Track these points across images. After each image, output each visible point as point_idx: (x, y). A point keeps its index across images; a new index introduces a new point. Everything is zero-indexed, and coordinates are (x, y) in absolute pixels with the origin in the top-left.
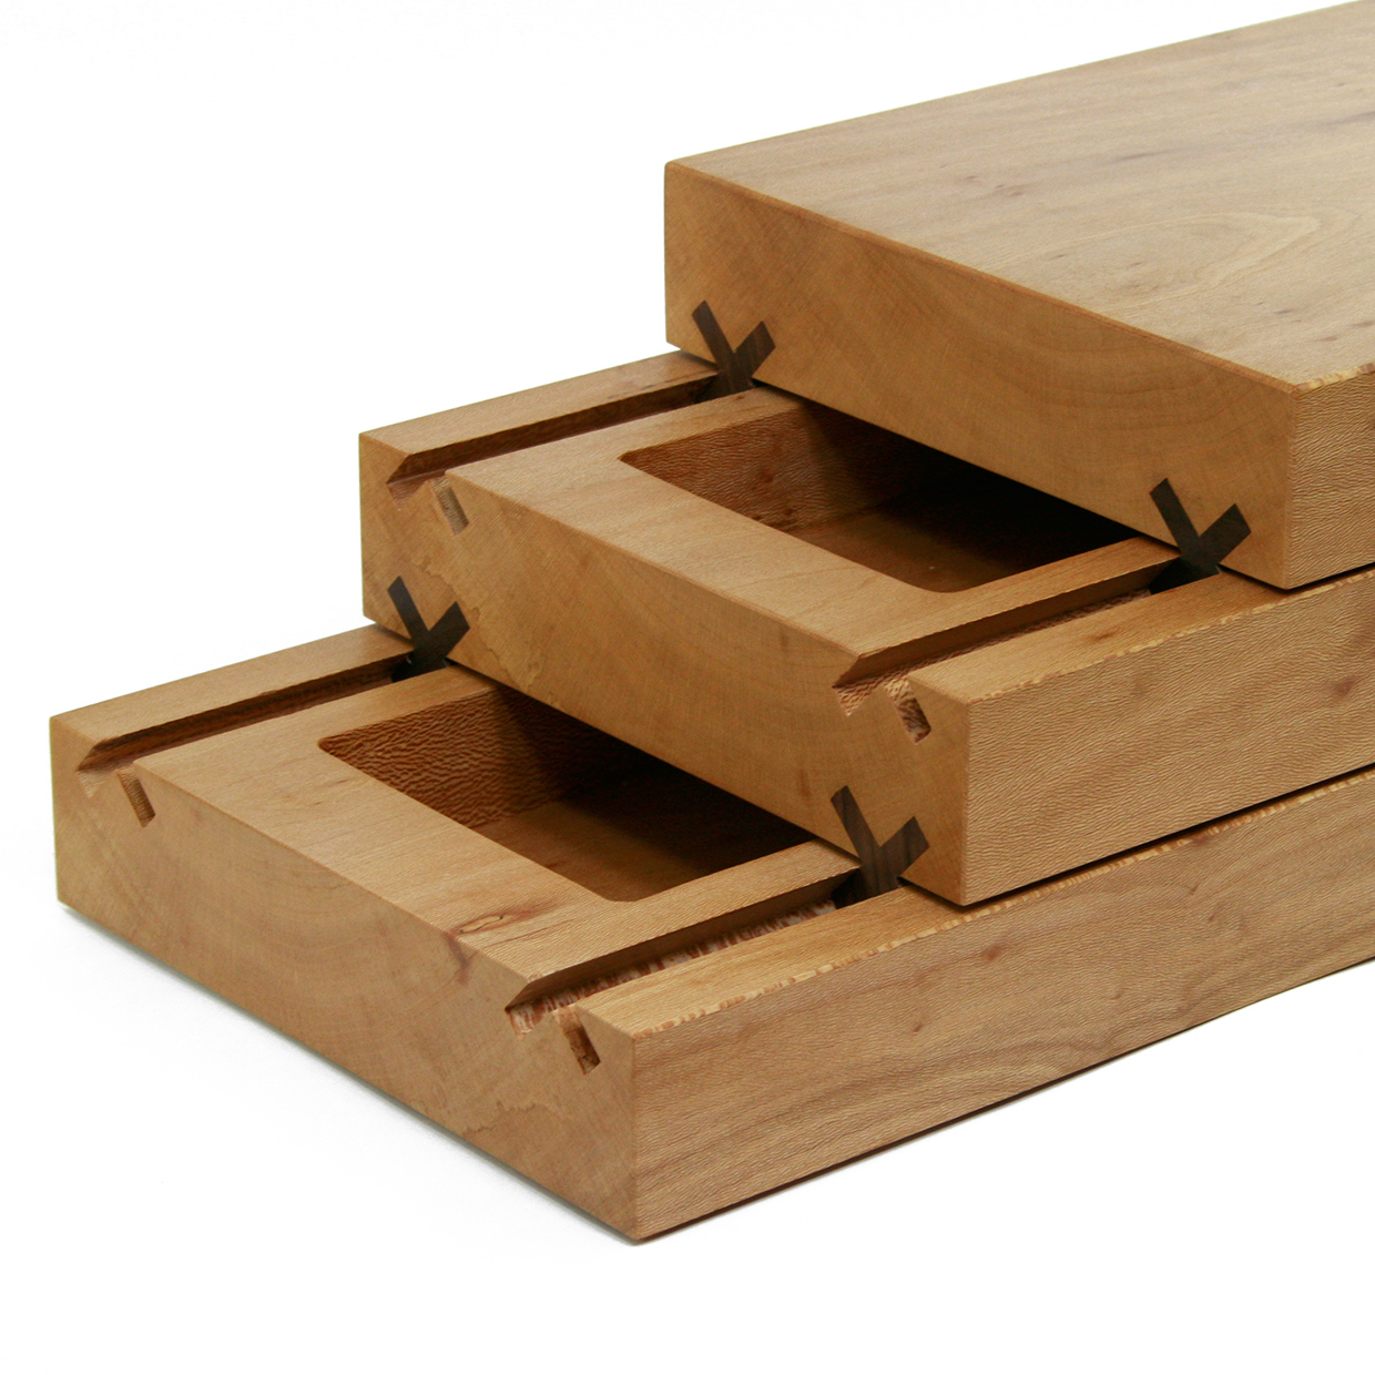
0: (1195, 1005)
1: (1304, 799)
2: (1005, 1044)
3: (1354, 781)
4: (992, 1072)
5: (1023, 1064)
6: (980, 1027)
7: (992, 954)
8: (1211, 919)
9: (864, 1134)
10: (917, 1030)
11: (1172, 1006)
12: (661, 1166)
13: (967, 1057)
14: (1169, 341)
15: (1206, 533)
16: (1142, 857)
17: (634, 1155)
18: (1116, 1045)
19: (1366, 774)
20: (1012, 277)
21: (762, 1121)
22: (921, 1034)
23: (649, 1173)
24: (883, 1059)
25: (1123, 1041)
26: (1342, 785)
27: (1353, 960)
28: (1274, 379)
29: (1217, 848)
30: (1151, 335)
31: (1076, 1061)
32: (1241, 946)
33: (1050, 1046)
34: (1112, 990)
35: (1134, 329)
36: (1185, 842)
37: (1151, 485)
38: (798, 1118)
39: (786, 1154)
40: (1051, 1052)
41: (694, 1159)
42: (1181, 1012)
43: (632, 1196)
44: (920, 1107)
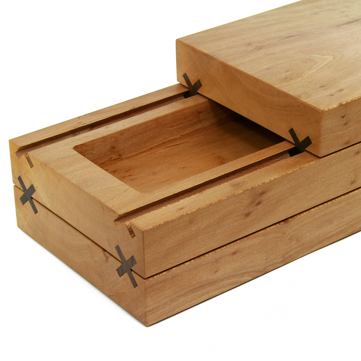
0: (286, 259)
1: (312, 210)
2: (238, 273)
3: (325, 204)
4: (235, 280)
5: (243, 277)
6: (232, 270)
7: (234, 253)
8: (289, 240)
9: (203, 297)
10: (216, 272)
11: (280, 260)
12: (153, 309)
13: (229, 277)
14: (293, 96)
15: (302, 142)
16: (271, 227)
17: (146, 307)
18: (266, 270)
19: (328, 202)
20: (256, 76)
21: (178, 297)
22: (217, 273)
23: (150, 311)
24: (208, 280)
25: (268, 269)
26: (322, 206)
27: (325, 245)
28: (317, 108)
29: (291, 223)
30: (289, 94)
31: (256, 275)
32: (297, 245)
33: (249, 272)
34: (265, 258)
35: (285, 92)
36: (282, 223)
37: (289, 129)
38: (187, 295)
39: (184, 303)
40: (250, 274)
41: (161, 307)
42: (282, 261)
43: (146, 317)
44: (216, 290)
